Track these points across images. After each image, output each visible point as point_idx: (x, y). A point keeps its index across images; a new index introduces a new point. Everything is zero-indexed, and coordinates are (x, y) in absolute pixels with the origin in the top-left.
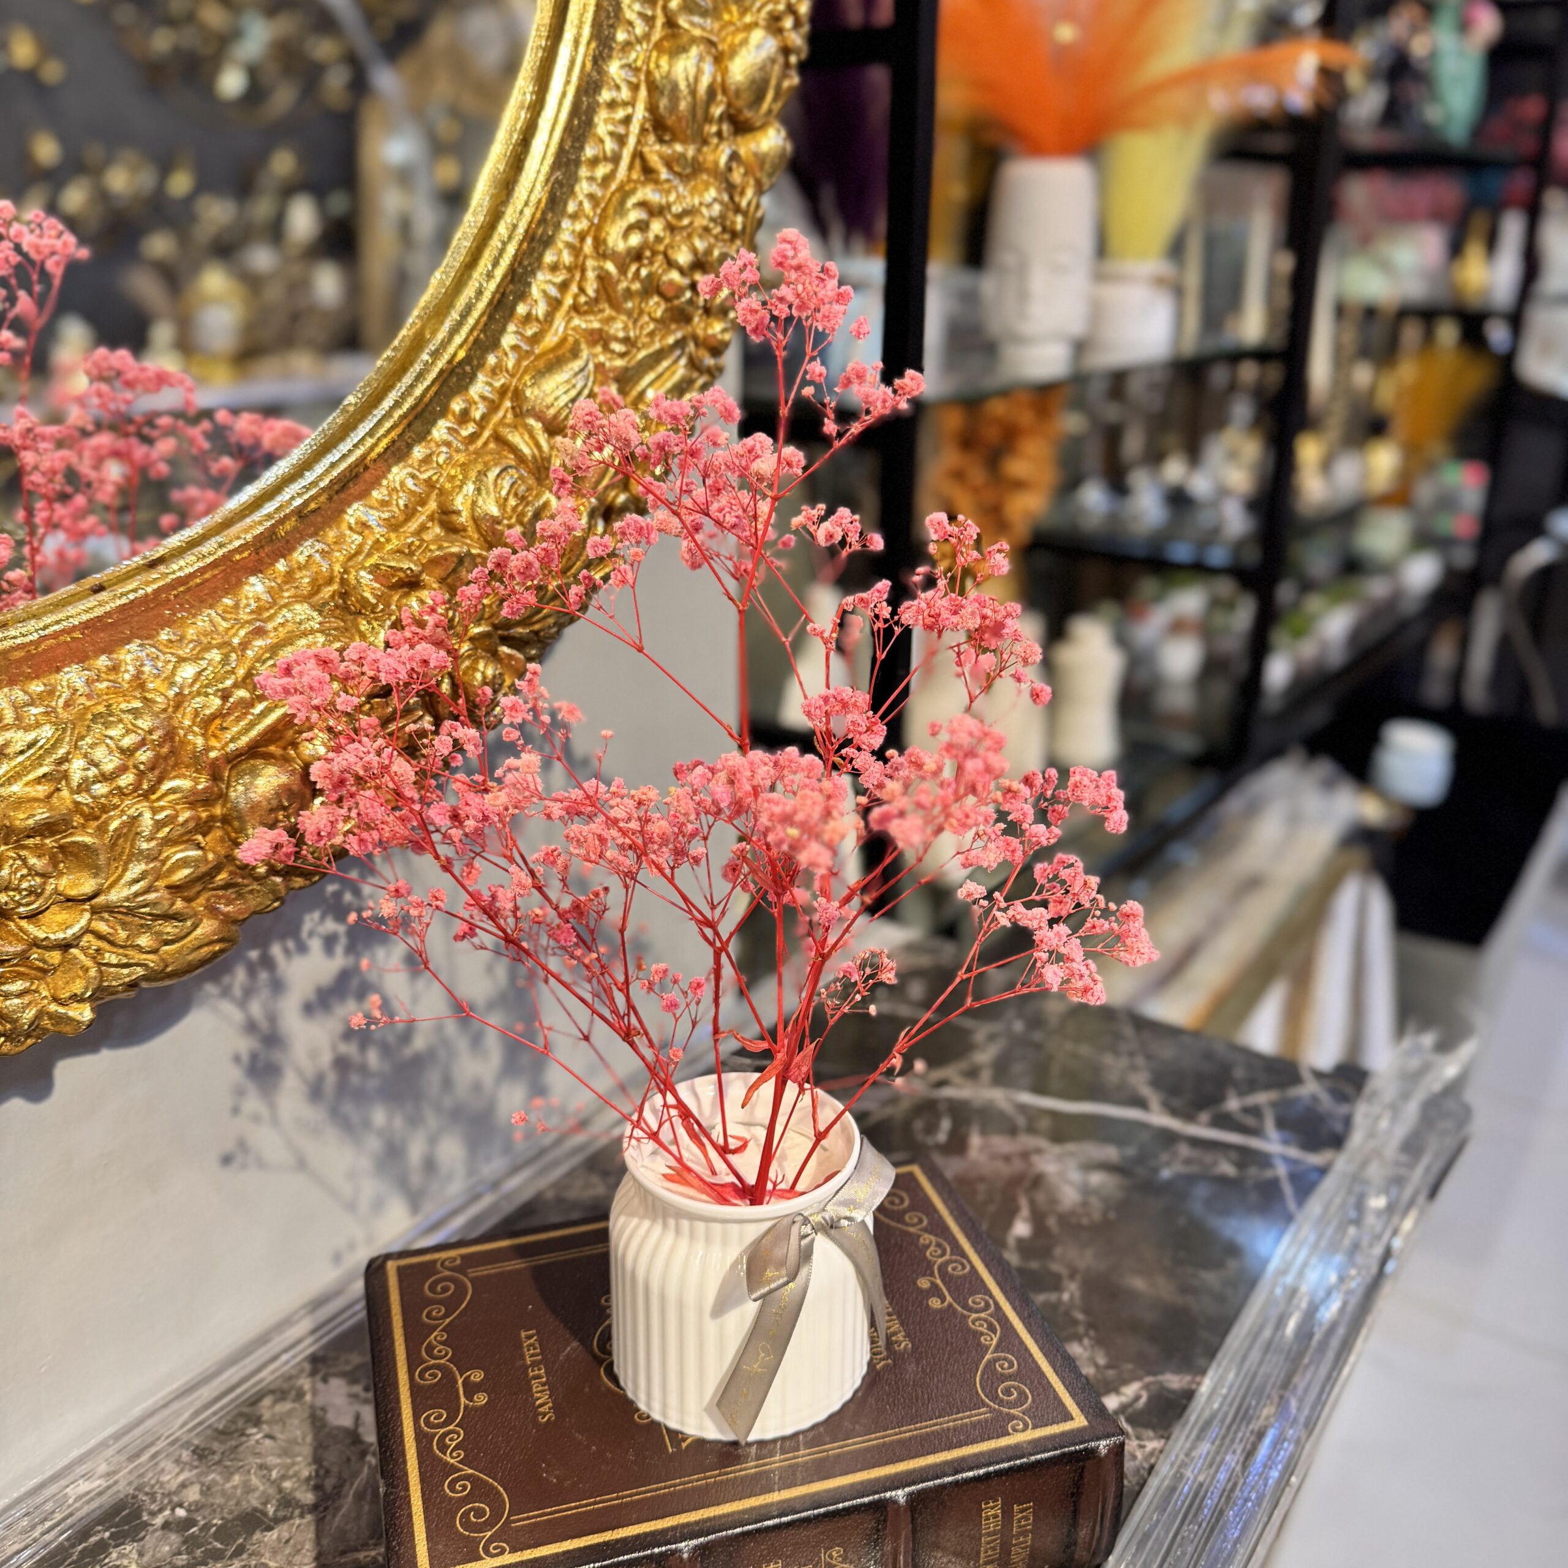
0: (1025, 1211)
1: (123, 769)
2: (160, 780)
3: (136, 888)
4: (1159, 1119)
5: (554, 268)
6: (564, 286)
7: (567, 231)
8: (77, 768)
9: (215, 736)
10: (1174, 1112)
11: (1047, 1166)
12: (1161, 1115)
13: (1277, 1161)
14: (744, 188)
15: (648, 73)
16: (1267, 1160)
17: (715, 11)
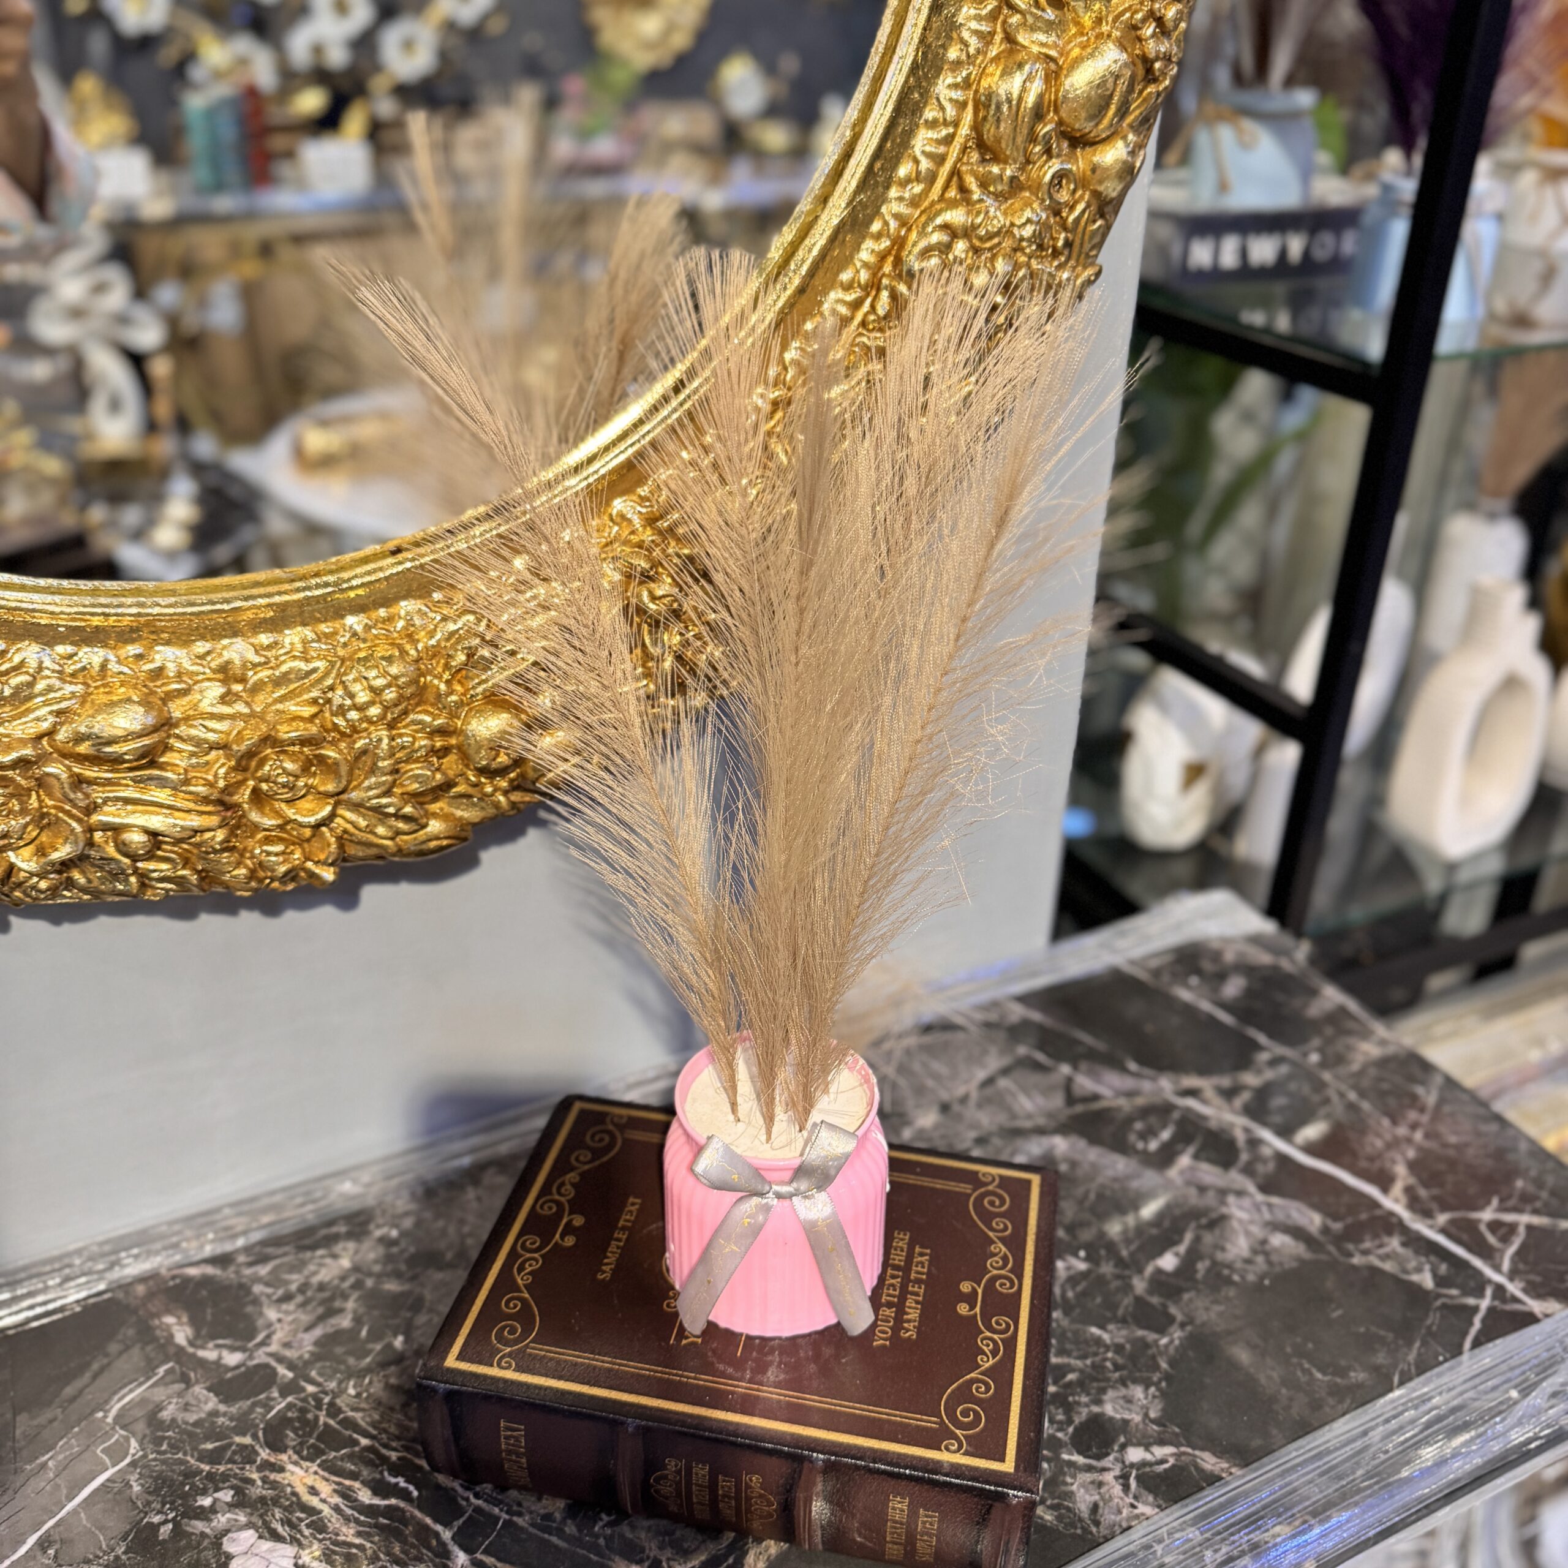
0: (1182, 1248)
1: (372, 703)
2: (405, 713)
3: (371, 793)
4: (1394, 1203)
5: (848, 287)
6: (856, 305)
7: (867, 252)
8: (337, 697)
9: (459, 682)
10: (1414, 1203)
11: (1238, 1211)
12: (1397, 1201)
13: (1489, 1292)
14: (1076, 202)
15: (976, 91)
16: (1478, 1285)
17: (1061, 25)
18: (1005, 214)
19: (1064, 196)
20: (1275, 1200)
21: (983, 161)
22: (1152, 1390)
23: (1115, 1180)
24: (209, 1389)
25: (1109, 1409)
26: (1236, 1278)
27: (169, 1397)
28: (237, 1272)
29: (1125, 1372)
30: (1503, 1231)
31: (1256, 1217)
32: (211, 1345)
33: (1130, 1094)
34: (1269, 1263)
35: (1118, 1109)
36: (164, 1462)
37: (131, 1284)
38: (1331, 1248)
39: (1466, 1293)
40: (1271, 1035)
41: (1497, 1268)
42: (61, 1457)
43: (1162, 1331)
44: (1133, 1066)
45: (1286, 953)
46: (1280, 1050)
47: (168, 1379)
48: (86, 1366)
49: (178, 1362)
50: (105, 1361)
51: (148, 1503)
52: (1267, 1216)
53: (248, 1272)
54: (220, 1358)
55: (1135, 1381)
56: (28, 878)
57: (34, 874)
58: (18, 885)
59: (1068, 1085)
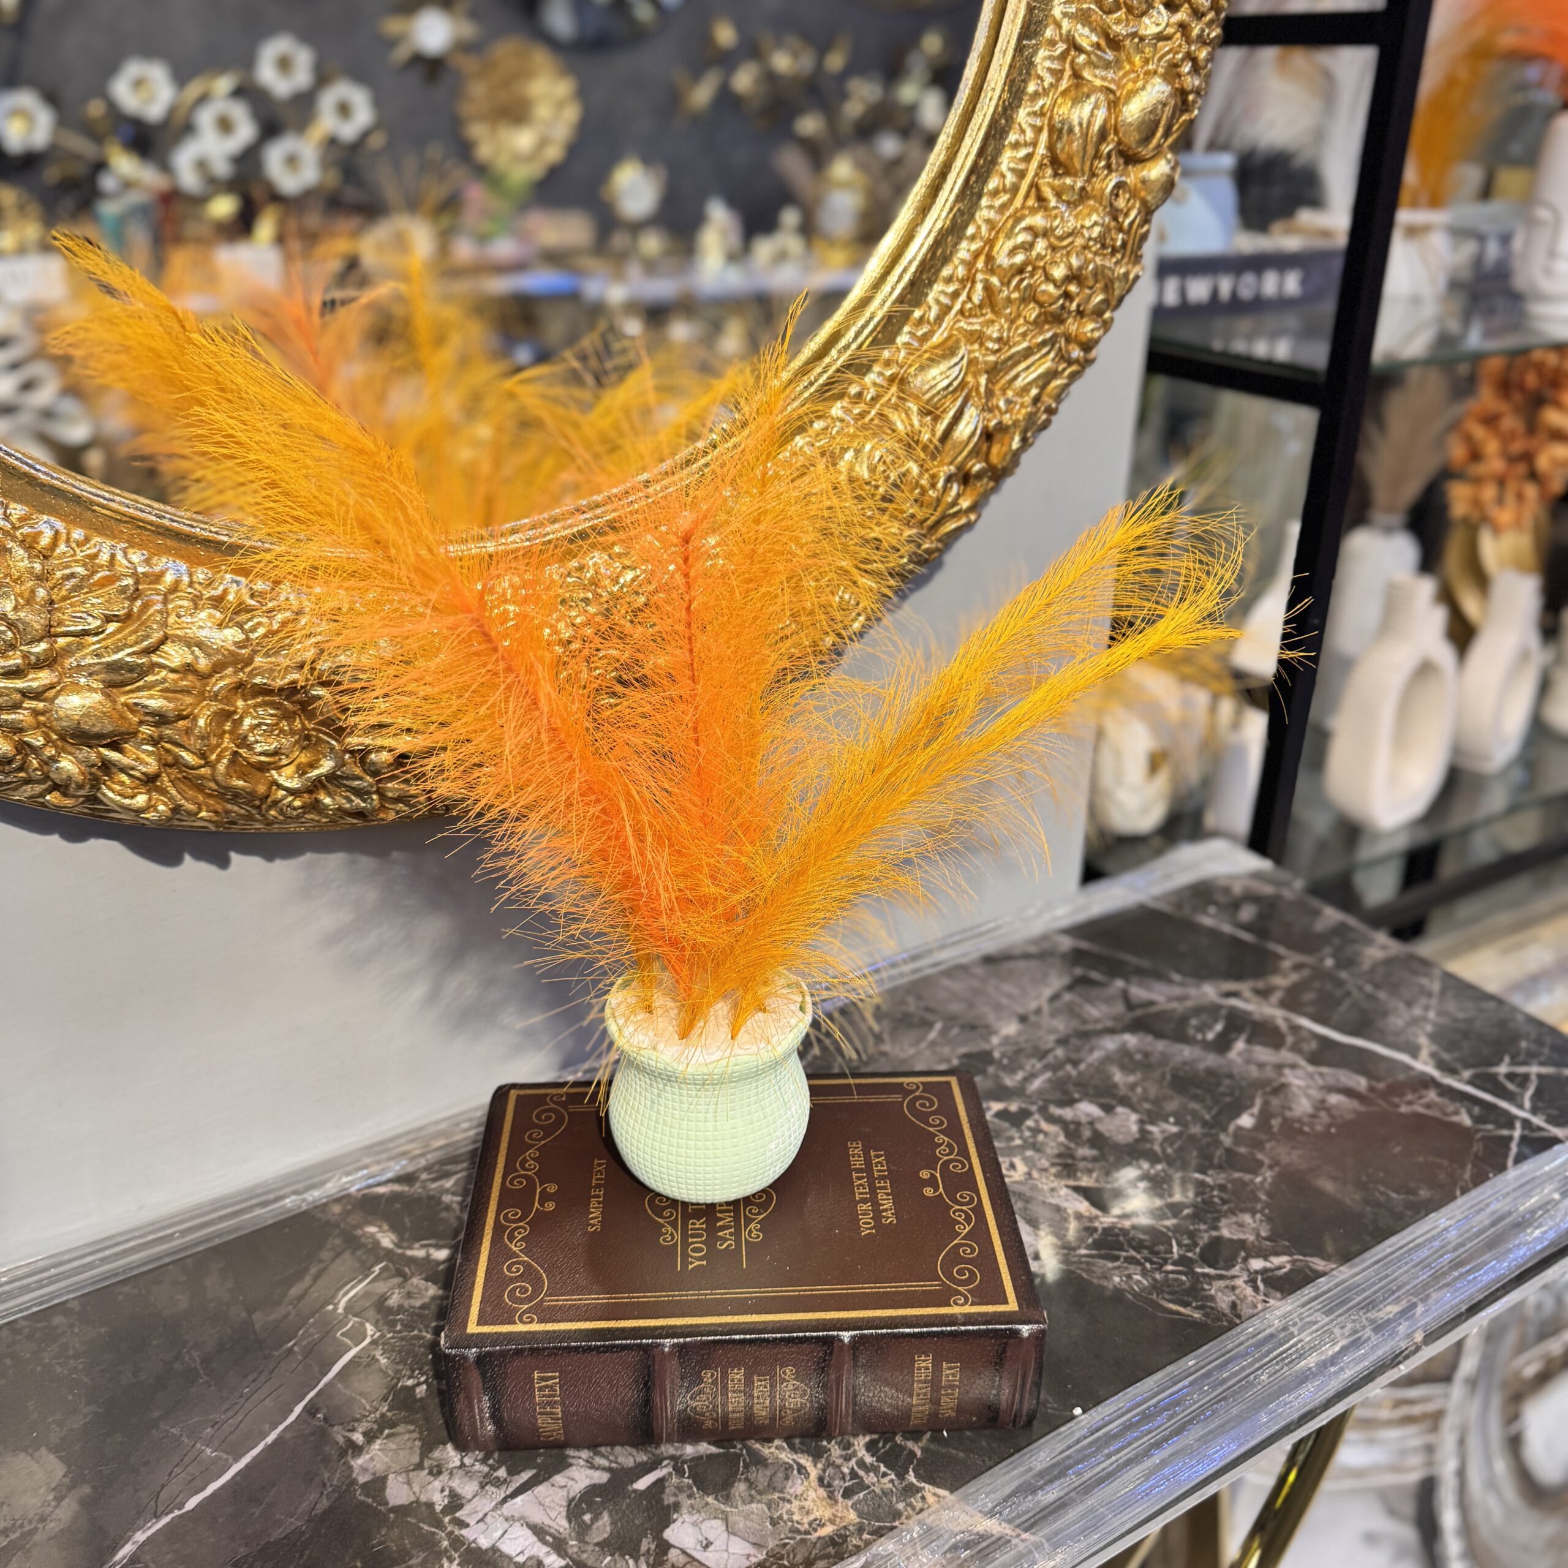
0: (1256, 1110)
4: (1424, 1066)
5: (949, 280)
6: (955, 295)
7: (964, 251)
10: (1441, 1065)
11: (1295, 1080)
12: (1425, 1063)
13: (1518, 1125)
14: (1129, 210)
15: (1051, 118)
16: (1509, 1121)
17: (1117, 64)
18: (1076, 217)
19: (1121, 203)
20: (1325, 1070)
21: (1056, 175)
22: (1258, 1216)
23: (1185, 1063)
24: (426, 1280)
25: (1226, 1233)
26: (1306, 1129)
27: (392, 1288)
28: (424, 1187)
29: (1232, 1205)
30: (1518, 1080)
31: (1311, 1083)
32: (417, 1245)
33: (1181, 999)
34: (1332, 1117)
35: (1173, 1011)
36: (402, 1339)
37: (325, 1205)
38: (1380, 1102)
39: (1500, 1126)
40: (1290, 947)
41: (1521, 1106)
42: (304, 1343)
43: (1255, 1172)
44: (1177, 977)
45: (1287, 884)
46: (1299, 958)
47: (385, 1274)
48: (305, 1271)
49: (390, 1260)
50: (321, 1266)
51: (398, 1371)
52: (1320, 1082)
53: (434, 1186)
54: (428, 1255)
55: (1242, 1211)
56: (284, 798)
57: (291, 792)
58: (276, 803)
59: (1125, 995)
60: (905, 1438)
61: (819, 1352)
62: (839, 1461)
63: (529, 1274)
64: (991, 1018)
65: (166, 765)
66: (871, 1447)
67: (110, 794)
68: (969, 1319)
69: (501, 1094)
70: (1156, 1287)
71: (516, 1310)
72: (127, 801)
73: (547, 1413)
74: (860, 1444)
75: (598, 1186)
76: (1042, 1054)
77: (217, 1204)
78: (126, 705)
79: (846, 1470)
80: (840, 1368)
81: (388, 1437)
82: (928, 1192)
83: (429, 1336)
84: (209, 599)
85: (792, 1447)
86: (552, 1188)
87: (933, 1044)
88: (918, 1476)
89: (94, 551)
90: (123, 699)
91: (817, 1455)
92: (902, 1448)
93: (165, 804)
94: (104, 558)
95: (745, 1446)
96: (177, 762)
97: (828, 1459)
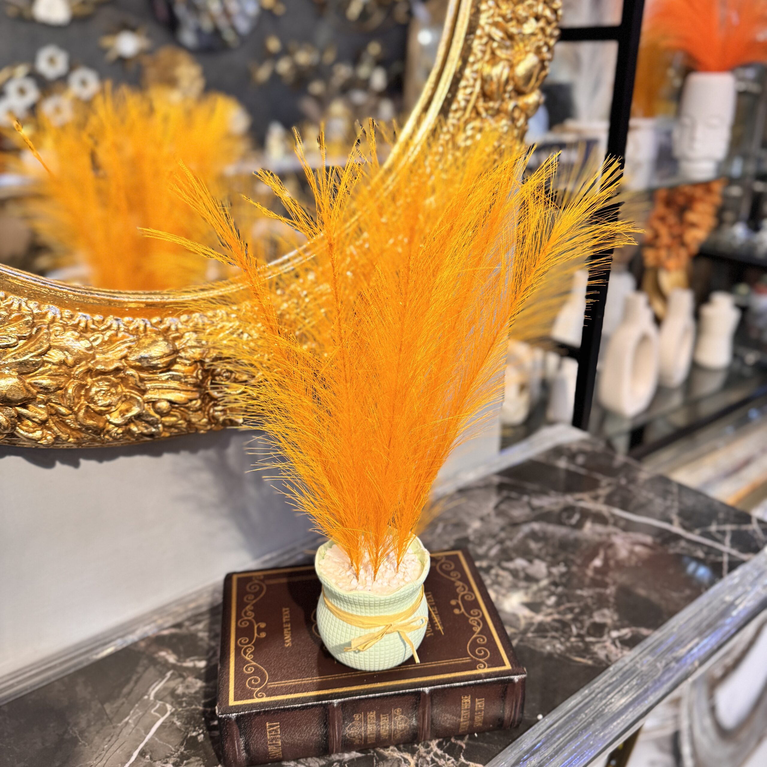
0: (601, 557)
10: (684, 527)
12: (677, 528)
13: (725, 555)
14: (519, 118)
15: (482, 73)
16: (720, 553)
17: (512, 47)
18: (495, 122)
19: (516, 114)
20: (630, 534)
21: (485, 101)
22: (611, 610)
23: (563, 536)
24: (196, 678)
25: (597, 620)
26: (627, 564)
27: (178, 684)
28: (187, 629)
29: (598, 605)
31: (625, 541)
32: (188, 660)
33: (557, 504)
34: (638, 557)
35: (554, 510)
36: (187, 711)
37: (136, 643)
38: (660, 549)
39: (716, 557)
40: (604, 475)
42: (134, 718)
43: (606, 588)
44: (553, 493)
45: (597, 444)
46: (609, 480)
47: (173, 677)
48: (130, 678)
49: (175, 669)
50: (138, 675)
51: (187, 729)
52: (629, 540)
53: (193, 628)
54: (195, 665)
55: (603, 608)
56: (114, 428)
57: (117, 425)
58: (108, 432)
59: (529, 504)
60: (456, 739)
61: (413, 699)
62: (424, 755)
63: (257, 671)
64: (466, 519)
65: (51, 415)
66: (439, 745)
67: (21, 432)
68: (488, 675)
69: (229, 578)
70: (569, 650)
71: (254, 691)
72: (30, 435)
73: (273, 744)
74: (434, 744)
75: (287, 622)
76: (494, 536)
77: (77, 647)
78: (30, 384)
79: (429, 759)
80: (424, 707)
81: (186, 764)
82: (457, 611)
83: (201, 708)
84: (71, 326)
85: (400, 750)
86: (263, 625)
87: (440, 536)
88: (466, 759)
89: (10, 303)
90: (28, 381)
91: (413, 752)
92: (455, 745)
93: (51, 435)
94: (15, 306)
95: (375, 751)
96: (58, 413)
97: (419, 754)
